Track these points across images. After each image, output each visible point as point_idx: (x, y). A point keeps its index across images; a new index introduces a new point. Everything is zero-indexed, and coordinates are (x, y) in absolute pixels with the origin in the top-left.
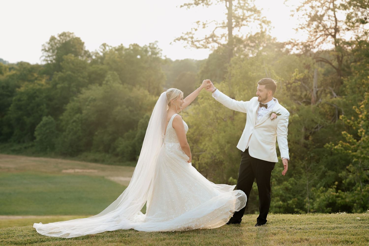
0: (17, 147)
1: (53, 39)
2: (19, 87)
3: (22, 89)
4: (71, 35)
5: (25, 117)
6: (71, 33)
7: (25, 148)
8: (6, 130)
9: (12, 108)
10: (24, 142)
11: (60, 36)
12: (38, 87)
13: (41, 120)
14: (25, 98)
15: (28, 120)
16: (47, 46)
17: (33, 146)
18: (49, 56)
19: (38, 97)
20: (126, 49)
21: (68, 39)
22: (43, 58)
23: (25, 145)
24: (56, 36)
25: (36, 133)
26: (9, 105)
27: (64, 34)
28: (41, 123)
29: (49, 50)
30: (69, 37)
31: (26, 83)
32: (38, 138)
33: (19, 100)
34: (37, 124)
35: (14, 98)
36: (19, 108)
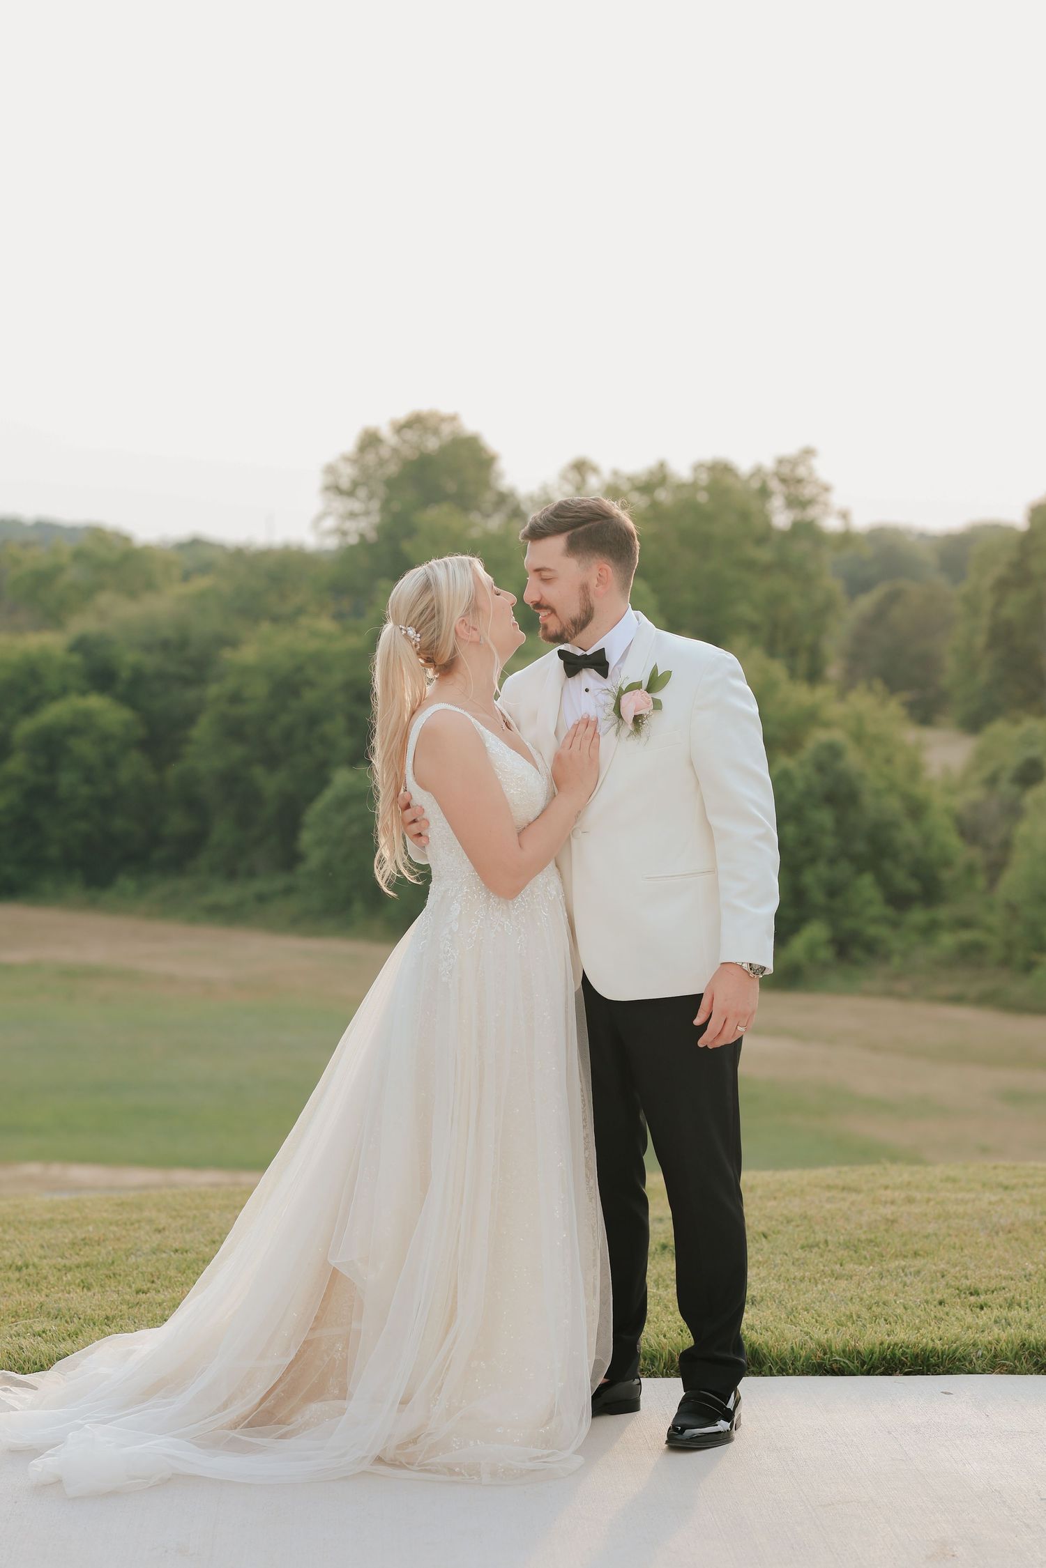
0: (226, 894)
1: (370, 441)
2: (233, 643)
3: (248, 654)
4: (446, 429)
5: (258, 772)
6: (443, 419)
7: (261, 898)
8: (177, 822)
9: (202, 730)
10: (251, 874)
11: (401, 428)
12: (313, 645)
13: (324, 782)
14: (259, 689)
15: (271, 783)
16: (347, 473)
17: (289, 891)
18: (352, 515)
19: (310, 684)
20: (681, 487)
21: (432, 444)
22: (330, 523)
23: (260, 885)
24: (386, 432)
25: (306, 838)
26: (190, 719)
27: (416, 422)
28: (328, 795)
29: (355, 484)
30: (436, 432)
31: (265, 627)
32: (314, 858)
33: (236, 698)
34: (311, 799)
35: (213, 690)
36: (234, 731)
